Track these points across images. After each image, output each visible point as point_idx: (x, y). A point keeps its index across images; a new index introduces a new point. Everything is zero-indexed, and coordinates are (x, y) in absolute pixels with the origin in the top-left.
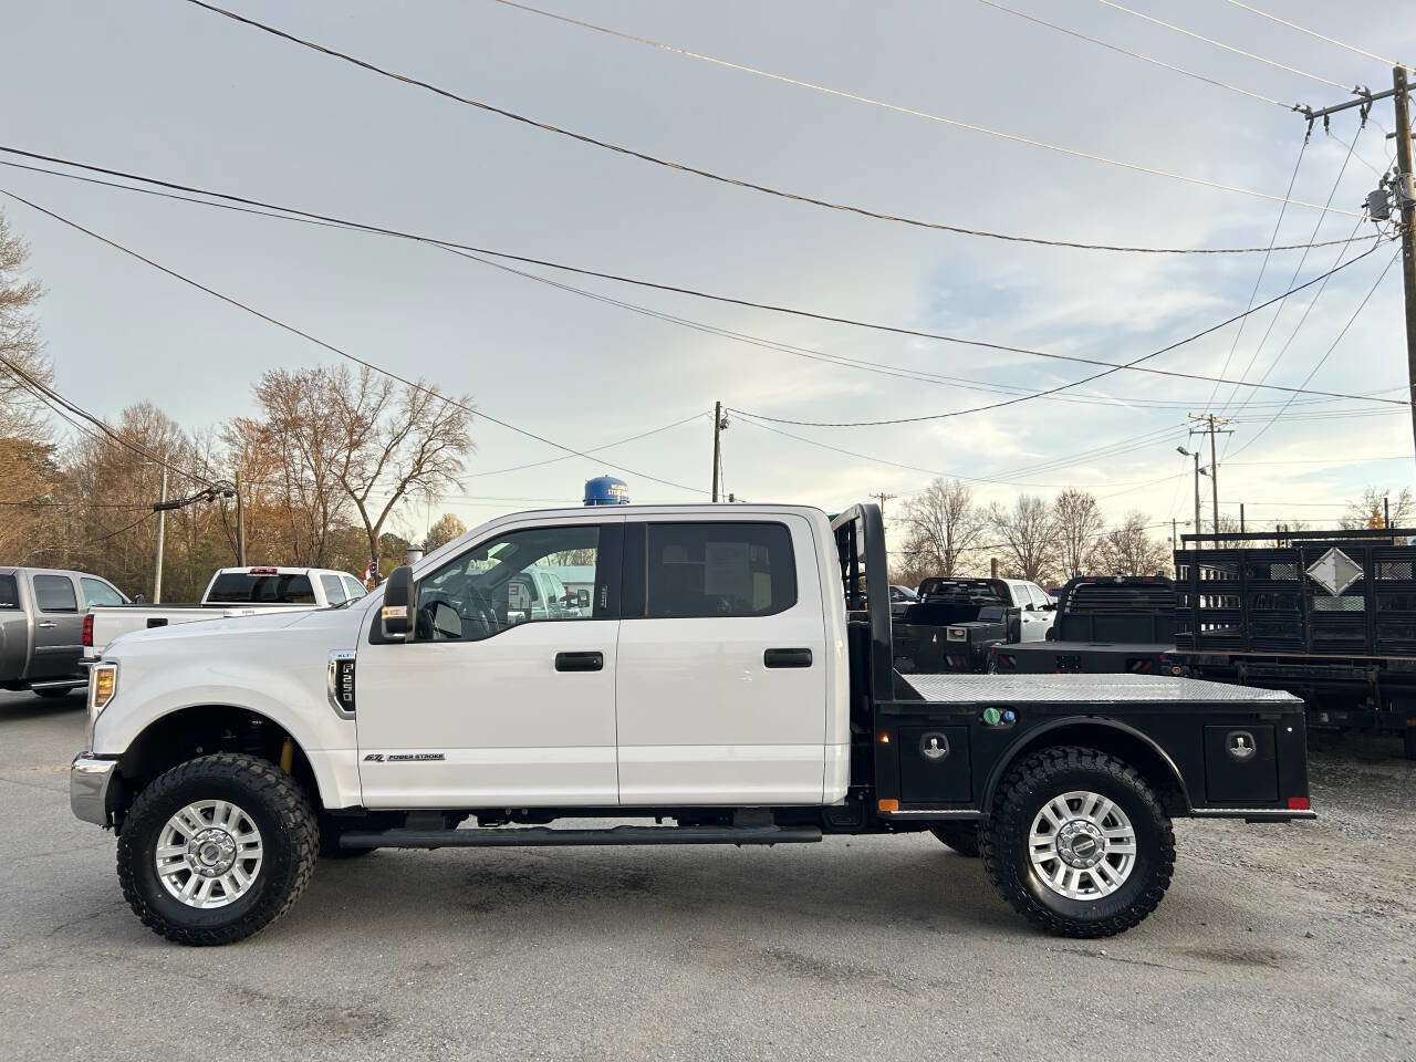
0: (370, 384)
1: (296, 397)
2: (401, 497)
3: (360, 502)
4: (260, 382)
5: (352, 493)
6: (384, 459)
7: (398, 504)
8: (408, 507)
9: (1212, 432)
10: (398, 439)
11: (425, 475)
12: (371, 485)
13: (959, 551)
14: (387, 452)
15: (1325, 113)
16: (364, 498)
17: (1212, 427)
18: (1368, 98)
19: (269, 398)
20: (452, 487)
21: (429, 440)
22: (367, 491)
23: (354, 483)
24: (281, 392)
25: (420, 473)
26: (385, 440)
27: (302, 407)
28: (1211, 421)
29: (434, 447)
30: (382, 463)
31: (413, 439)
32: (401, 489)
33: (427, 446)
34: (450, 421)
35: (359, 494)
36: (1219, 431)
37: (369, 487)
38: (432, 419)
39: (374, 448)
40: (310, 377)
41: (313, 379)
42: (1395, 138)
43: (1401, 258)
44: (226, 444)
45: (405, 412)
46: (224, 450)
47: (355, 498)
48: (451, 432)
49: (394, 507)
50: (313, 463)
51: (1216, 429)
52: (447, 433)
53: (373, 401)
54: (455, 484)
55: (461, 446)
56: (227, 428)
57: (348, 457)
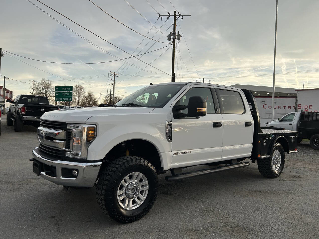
9: (114, 76)
13: (48, 96)
15: (162, 16)
17: (114, 75)
18: (170, 16)
28: (114, 74)
36: (116, 76)
42: (173, 25)
43: (172, 49)
51: (115, 76)
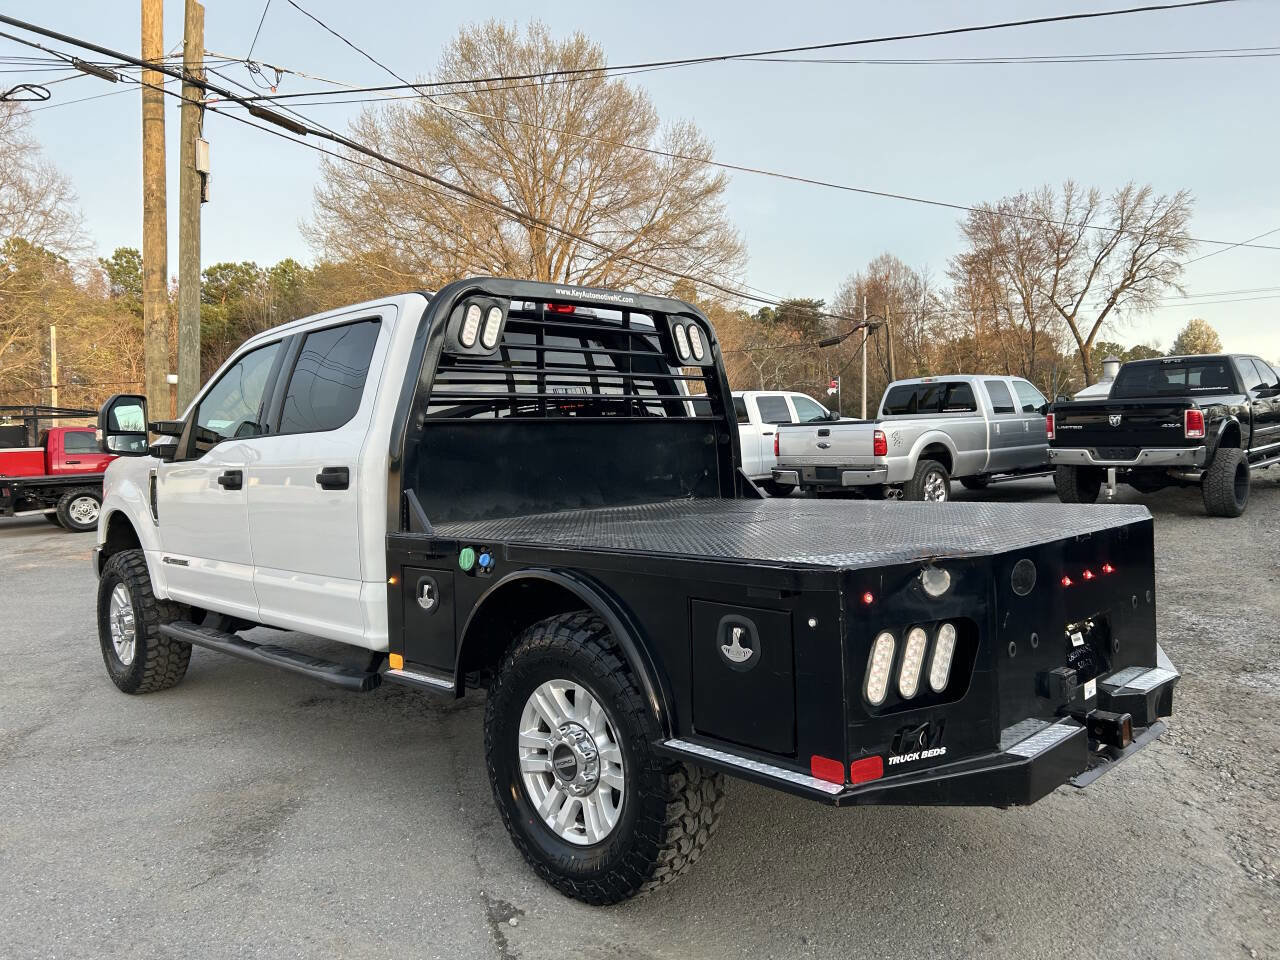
0: (1074, 199)
1: (1000, 226)
2: (1113, 308)
3: (1070, 319)
4: (965, 217)
5: (1061, 311)
6: (1093, 272)
7: (1111, 316)
8: (1120, 318)
10: (1106, 249)
11: (1139, 283)
12: (1080, 300)
14: (1096, 265)
16: (1074, 314)
19: (975, 231)
20: (1171, 291)
21: (1141, 245)
22: (1077, 306)
23: (1061, 301)
24: (986, 223)
25: (1133, 282)
26: (1094, 253)
27: (1005, 235)
29: (1149, 252)
30: (1091, 276)
31: (1125, 245)
32: (1112, 302)
33: (1140, 252)
34: (1164, 221)
35: (1069, 311)
37: (1079, 302)
38: (1143, 223)
39: (1082, 263)
40: (1012, 204)
41: (1016, 206)
44: (952, 280)
45: (1114, 220)
46: (950, 285)
47: (1064, 315)
48: (1168, 233)
49: (1105, 319)
50: (1020, 286)
52: (1162, 234)
53: (1078, 215)
54: (1174, 289)
55: (1177, 244)
56: (952, 265)
57: (1056, 276)
